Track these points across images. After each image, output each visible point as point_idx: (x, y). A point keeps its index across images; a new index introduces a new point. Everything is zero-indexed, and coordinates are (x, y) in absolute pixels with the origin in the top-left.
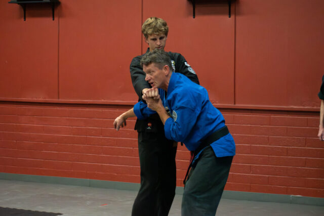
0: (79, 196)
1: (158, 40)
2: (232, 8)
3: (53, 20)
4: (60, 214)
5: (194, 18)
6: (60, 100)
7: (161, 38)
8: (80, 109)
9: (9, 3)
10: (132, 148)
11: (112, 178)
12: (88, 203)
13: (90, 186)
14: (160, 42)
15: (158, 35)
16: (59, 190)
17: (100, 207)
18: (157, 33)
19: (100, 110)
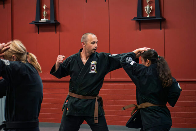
2: (162, 25)
3: (56, 33)
5: (140, 31)
9: (30, 24)
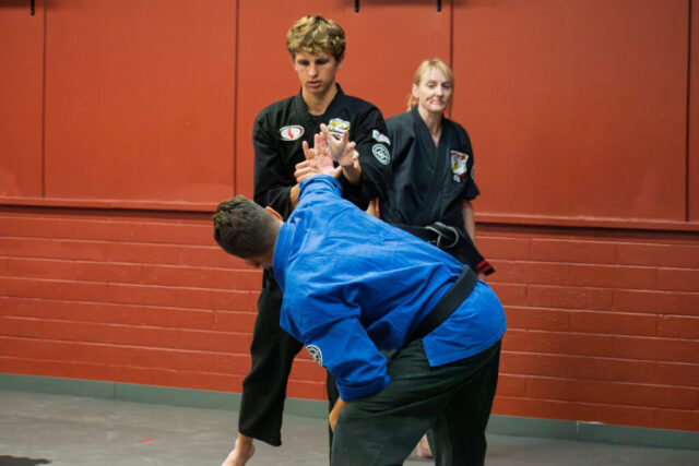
0: (88, 419)
1: (312, 64)
3: (33, 14)
4: (44, 461)
6: (47, 199)
7: (319, 62)
8: (93, 220)
10: (211, 311)
11: (167, 380)
12: (111, 435)
13: (114, 397)
14: (317, 70)
15: (312, 53)
16: (43, 407)
17: (137, 445)
18: (310, 50)
19: (139, 222)
